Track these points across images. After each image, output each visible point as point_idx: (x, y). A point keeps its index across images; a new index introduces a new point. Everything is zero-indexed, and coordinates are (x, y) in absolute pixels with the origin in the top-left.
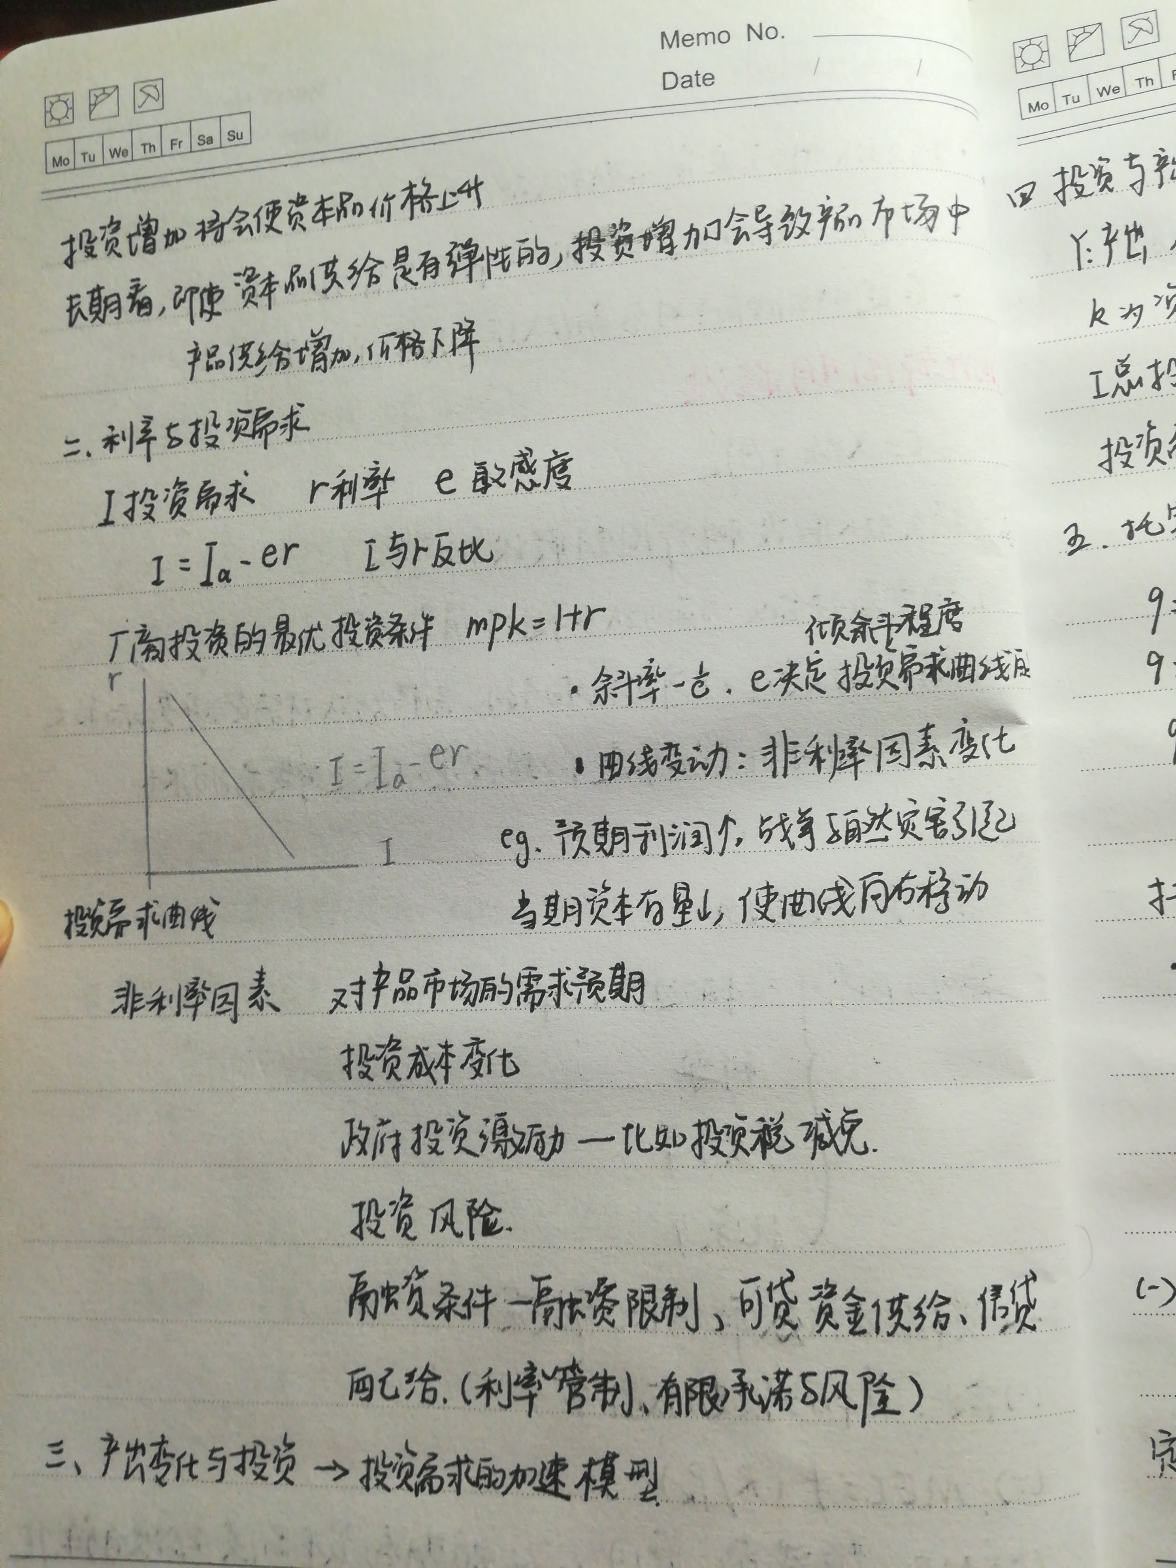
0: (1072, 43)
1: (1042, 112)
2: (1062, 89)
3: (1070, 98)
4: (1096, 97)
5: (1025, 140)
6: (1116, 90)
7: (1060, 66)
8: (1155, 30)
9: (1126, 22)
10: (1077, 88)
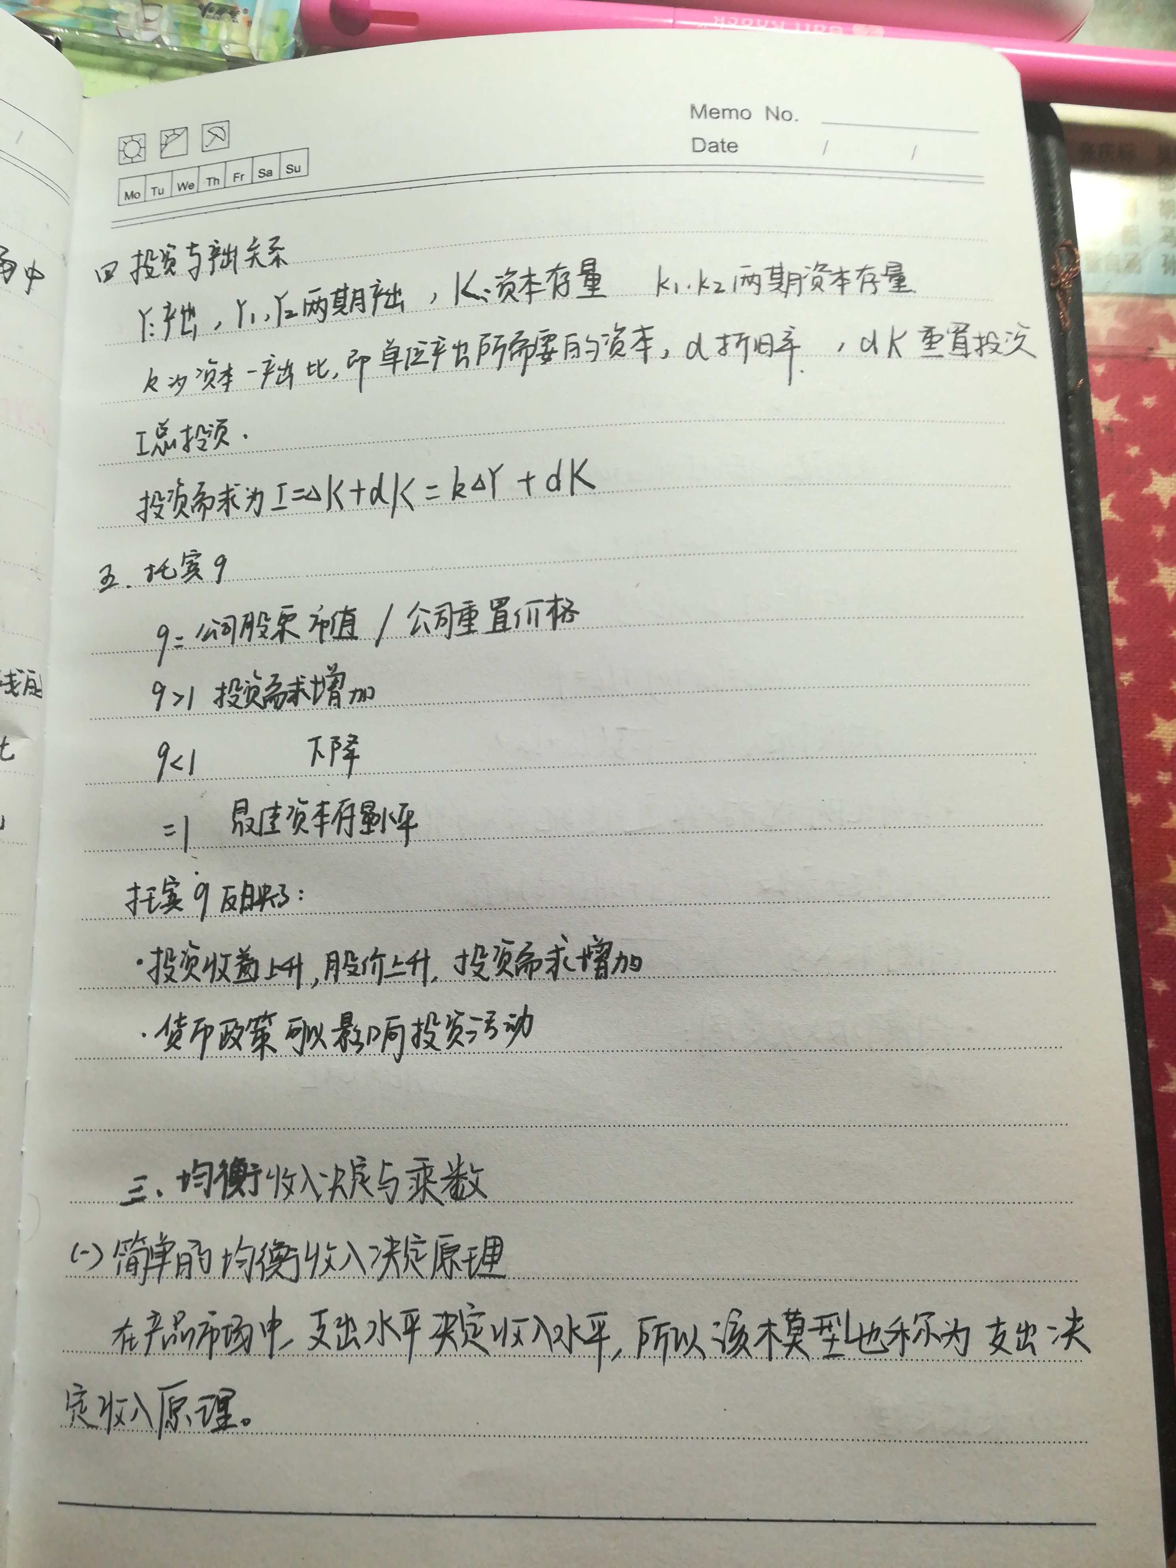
0: (163, 142)
1: (135, 200)
2: (153, 181)
3: (157, 190)
4: (176, 191)
5: (118, 224)
6: (191, 186)
7: (153, 162)
8: (226, 137)
9: (207, 128)
10: (162, 181)
